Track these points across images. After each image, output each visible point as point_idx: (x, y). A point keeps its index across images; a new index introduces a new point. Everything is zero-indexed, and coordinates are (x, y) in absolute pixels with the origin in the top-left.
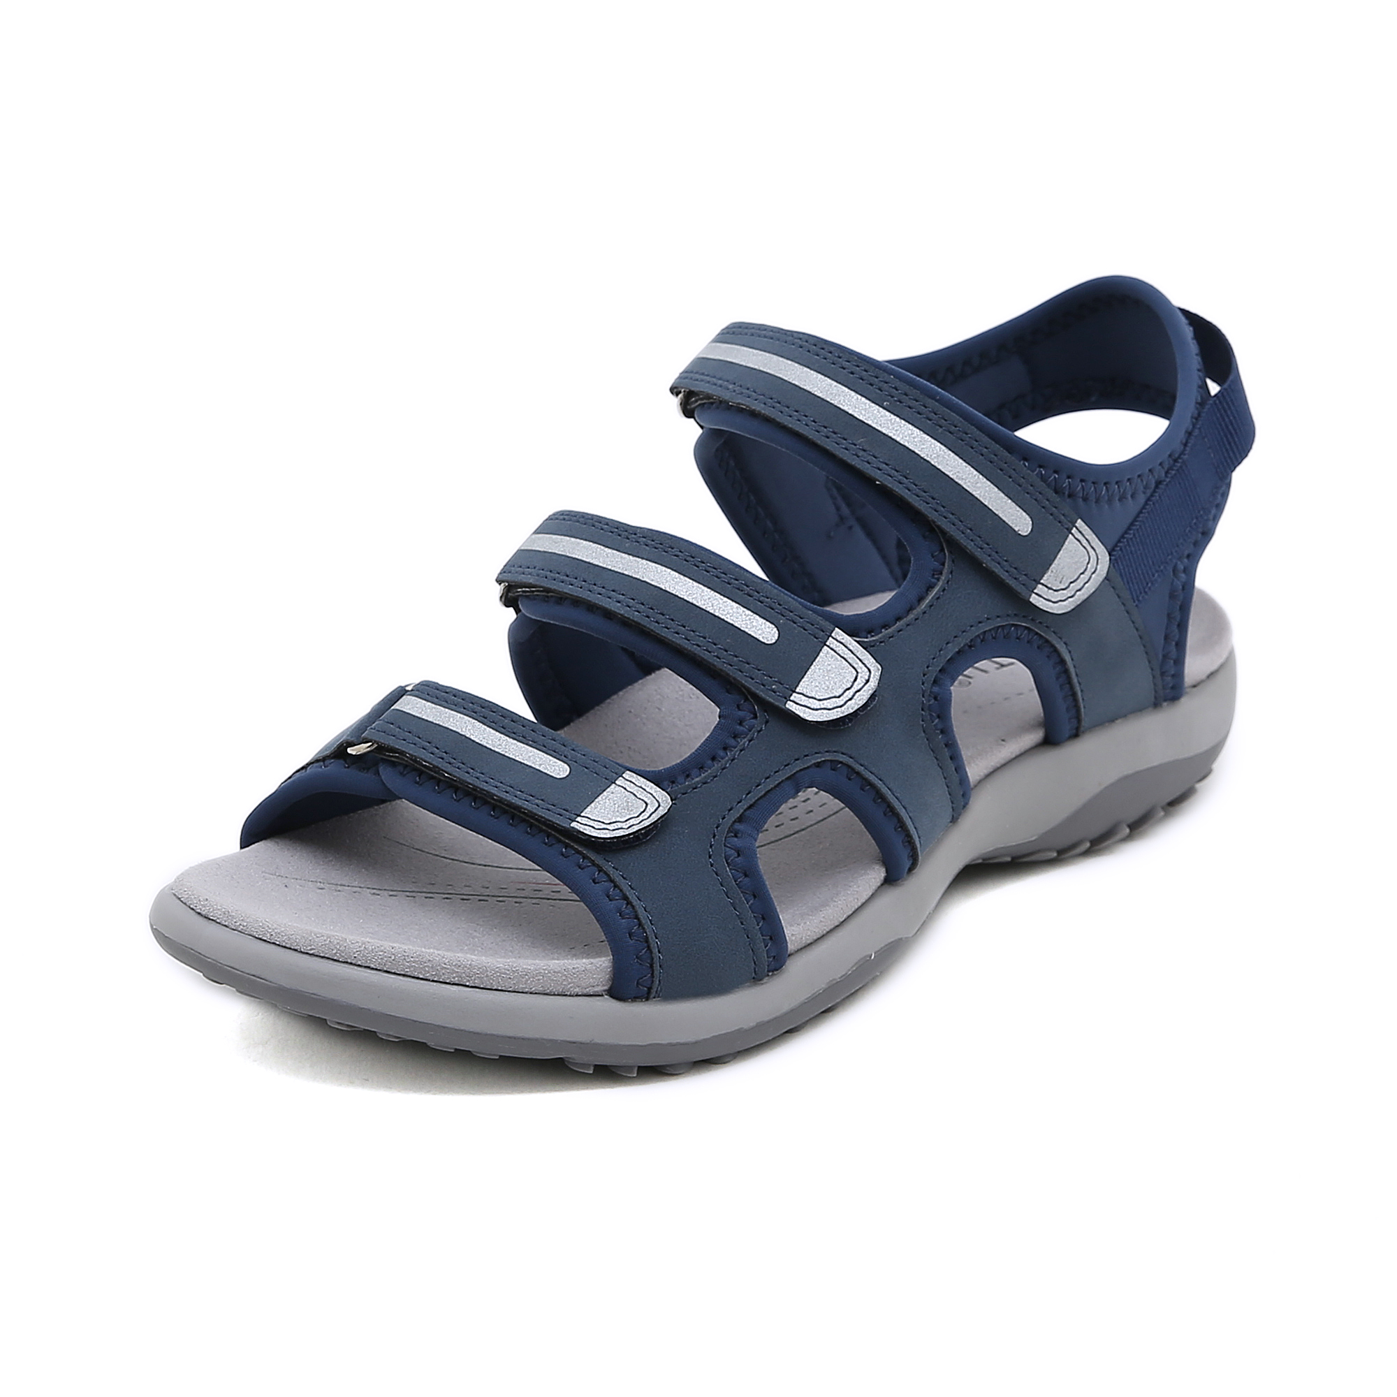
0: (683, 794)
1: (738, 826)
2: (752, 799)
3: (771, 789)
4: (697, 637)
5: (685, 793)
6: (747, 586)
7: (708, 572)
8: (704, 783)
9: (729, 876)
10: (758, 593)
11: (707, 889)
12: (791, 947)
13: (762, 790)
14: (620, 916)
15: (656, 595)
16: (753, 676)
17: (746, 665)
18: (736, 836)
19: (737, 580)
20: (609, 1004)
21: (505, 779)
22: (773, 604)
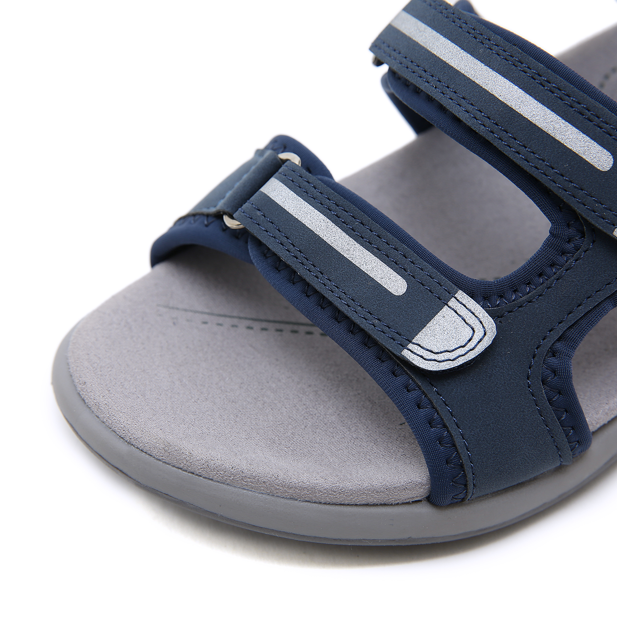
0: (509, 312)
1: (558, 345)
2: (572, 319)
3: (591, 310)
4: (537, 160)
5: (511, 312)
6: (589, 111)
7: (553, 93)
8: (529, 302)
9: (544, 397)
10: (598, 118)
11: (523, 411)
12: (592, 428)
13: (582, 310)
14: (440, 444)
15: (502, 111)
16: (586, 203)
17: (580, 191)
18: (554, 356)
19: (579, 104)
20: (425, 510)
21: (348, 291)
22: (612, 130)
